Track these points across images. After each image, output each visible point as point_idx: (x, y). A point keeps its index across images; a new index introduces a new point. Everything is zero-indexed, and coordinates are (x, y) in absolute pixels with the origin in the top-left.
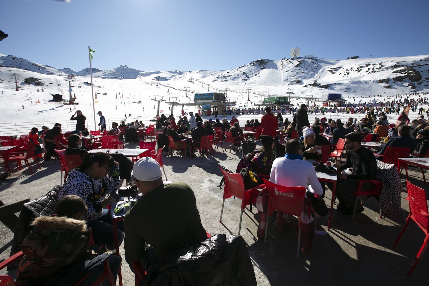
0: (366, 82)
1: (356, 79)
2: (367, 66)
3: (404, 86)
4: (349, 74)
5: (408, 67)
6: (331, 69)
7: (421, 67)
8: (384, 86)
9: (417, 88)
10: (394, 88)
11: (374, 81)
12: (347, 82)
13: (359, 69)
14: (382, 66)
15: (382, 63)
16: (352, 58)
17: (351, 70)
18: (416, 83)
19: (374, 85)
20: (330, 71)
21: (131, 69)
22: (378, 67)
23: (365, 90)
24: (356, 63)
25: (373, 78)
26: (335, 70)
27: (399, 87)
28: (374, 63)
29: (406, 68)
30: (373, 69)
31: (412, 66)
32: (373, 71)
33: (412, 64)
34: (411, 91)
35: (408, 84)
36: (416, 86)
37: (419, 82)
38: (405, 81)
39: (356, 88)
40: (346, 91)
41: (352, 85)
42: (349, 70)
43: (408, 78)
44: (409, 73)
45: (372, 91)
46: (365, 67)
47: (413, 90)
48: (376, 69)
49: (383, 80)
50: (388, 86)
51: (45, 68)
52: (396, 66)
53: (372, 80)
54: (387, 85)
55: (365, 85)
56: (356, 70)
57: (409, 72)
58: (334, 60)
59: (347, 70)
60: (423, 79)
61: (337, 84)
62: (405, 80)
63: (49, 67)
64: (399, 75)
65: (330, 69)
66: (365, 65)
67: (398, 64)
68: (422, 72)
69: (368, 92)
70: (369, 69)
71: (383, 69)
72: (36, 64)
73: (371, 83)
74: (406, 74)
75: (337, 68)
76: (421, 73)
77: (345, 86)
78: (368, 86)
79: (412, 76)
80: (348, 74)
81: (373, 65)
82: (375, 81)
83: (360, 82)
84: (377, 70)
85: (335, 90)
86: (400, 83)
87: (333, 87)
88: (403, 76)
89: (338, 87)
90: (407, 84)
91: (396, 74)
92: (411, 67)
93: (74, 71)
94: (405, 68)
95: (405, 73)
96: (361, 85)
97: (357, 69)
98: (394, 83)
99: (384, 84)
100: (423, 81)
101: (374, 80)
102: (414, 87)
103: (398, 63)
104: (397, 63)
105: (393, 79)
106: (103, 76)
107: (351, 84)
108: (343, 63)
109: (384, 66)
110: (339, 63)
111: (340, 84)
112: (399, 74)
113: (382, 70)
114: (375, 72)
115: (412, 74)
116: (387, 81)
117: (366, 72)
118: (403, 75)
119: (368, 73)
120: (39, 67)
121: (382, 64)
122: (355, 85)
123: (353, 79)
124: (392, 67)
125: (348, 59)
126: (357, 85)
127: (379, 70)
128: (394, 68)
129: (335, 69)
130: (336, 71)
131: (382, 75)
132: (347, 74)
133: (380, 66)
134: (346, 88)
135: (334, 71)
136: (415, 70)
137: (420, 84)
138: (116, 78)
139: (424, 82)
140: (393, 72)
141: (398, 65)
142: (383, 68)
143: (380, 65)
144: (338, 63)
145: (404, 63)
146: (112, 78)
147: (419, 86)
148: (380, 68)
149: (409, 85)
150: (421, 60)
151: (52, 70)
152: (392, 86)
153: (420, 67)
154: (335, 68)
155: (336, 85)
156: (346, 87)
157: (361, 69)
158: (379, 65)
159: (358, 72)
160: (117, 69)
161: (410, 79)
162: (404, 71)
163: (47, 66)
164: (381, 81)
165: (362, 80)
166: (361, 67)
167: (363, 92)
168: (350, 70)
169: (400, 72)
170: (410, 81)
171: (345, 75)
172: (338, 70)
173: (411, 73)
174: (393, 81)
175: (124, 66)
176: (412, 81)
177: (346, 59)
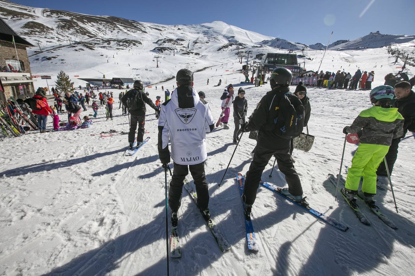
21: (383, 36)
51: (295, 45)
63: (300, 43)
72: (291, 42)
93: (324, 45)
106: (344, 47)
120: (292, 44)
138: (357, 49)
146: (352, 49)
151: (300, 46)
160: (364, 39)
163: (298, 43)
175: (376, 32)
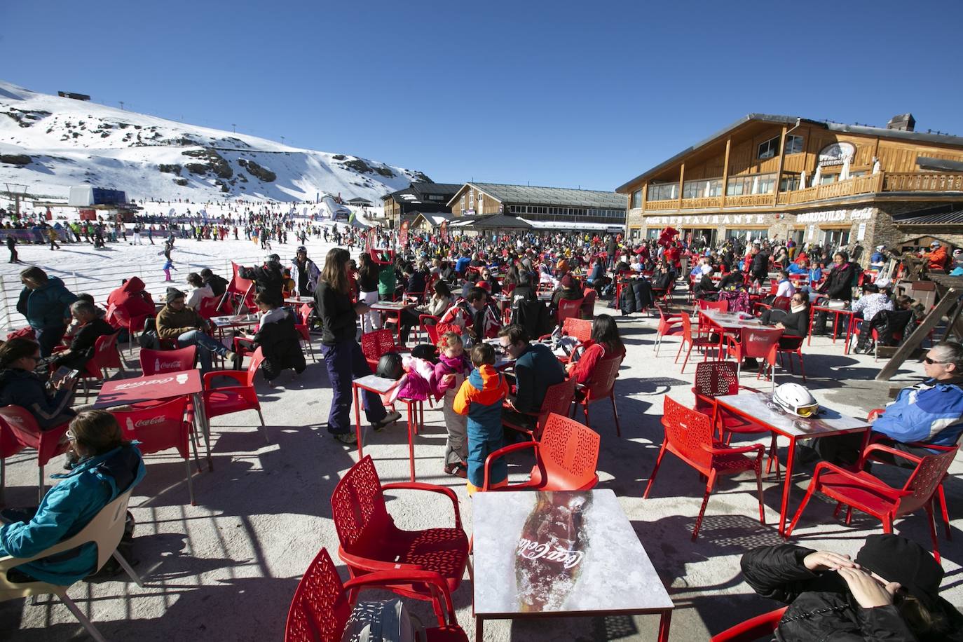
0: (133, 166)
1: (104, 153)
2: (123, 126)
3: (210, 185)
4: (79, 137)
5: (207, 148)
6: (13, 112)
7: (227, 152)
8: (174, 180)
9: (231, 190)
10: (193, 187)
11: (149, 166)
12: (83, 157)
13: (105, 130)
14: (157, 135)
15: (154, 128)
16: (73, 96)
17: (83, 129)
18: (225, 180)
19: (153, 175)
20: (12, 116)
22: (151, 137)
23: (136, 183)
24: (91, 112)
25: (144, 159)
26: (29, 117)
27: (201, 185)
28: (137, 125)
29: (205, 150)
30: (139, 137)
31: (212, 146)
32: (140, 144)
33: (212, 144)
34: (223, 196)
35: (215, 181)
36: (228, 187)
37: (230, 180)
38: (209, 175)
39: (113, 177)
40: (88, 181)
41: (100, 168)
42: (75, 127)
43: (212, 170)
44: (212, 160)
45: (152, 188)
46: (116, 128)
47: (225, 194)
48: (146, 138)
49: (167, 165)
50: (182, 180)
52: (184, 142)
53: (145, 164)
54: (180, 178)
55: (132, 171)
56: (97, 132)
57: (212, 158)
58: (16, 86)
59: (68, 125)
60: (235, 175)
61: (54, 158)
62: (207, 172)
64: (195, 161)
65: (7, 109)
66: (117, 125)
67: (189, 139)
68: (230, 161)
69: (144, 189)
70: (129, 136)
71: (162, 142)
73: (145, 170)
74: (208, 161)
75: (33, 112)
76: (229, 163)
77: (80, 166)
78: (140, 176)
79: (217, 167)
80: (76, 135)
81: (138, 127)
82: (153, 166)
83: (116, 163)
84: (148, 142)
85: (53, 173)
86: (202, 178)
87: (46, 165)
88: (203, 164)
89: (60, 168)
90: (213, 182)
91: (190, 157)
92: (212, 149)
94: (203, 149)
95: (206, 159)
96: (123, 171)
97: (97, 129)
98: (191, 175)
99: (171, 176)
100: (235, 179)
101: (148, 163)
102: (225, 189)
103: (188, 135)
104: (185, 135)
105: (187, 167)
107: (96, 166)
108: (49, 102)
109: (161, 136)
110: (35, 99)
111: (64, 160)
112: (194, 158)
113: (159, 143)
114: (146, 145)
115: (217, 164)
116: (176, 169)
117: (125, 140)
118: (203, 162)
119: (129, 143)
121: (157, 131)
122: (106, 168)
123: (94, 151)
124: (178, 141)
125: (61, 94)
126: (113, 170)
127: (153, 142)
128: (183, 144)
129: (28, 114)
130: (31, 121)
131: (162, 155)
132: (71, 135)
133: (153, 134)
134: (87, 174)
135: (25, 120)
136: (220, 158)
137: (233, 183)
139: (237, 180)
140: (184, 153)
141: (187, 140)
142: (161, 139)
143: (152, 131)
144: (30, 97)
145: (197, 139)
147: (232, 187)
148: (154, 138)
149: (217, 183)
150: (224, 140)
152: (188, 182)
153: (225, 151)
154: (29, 112)
155: (54, 161)
156: (84, 170)
157: (109, 130)
158: (149, 130)
159: (104, 136)
161: (216, 171)
162: (203, 155)
164: (165, 169)
165: (122, 157)
166: (108, 126)
167: (133, 188)
168: (79, 128)
169: (195, 156)
170: (216, 175)
171: (68, 137)
172: (40, 119)
173: (215, 161)
174: (188, 172)
176: (220, 177)
177: (53, 94)
